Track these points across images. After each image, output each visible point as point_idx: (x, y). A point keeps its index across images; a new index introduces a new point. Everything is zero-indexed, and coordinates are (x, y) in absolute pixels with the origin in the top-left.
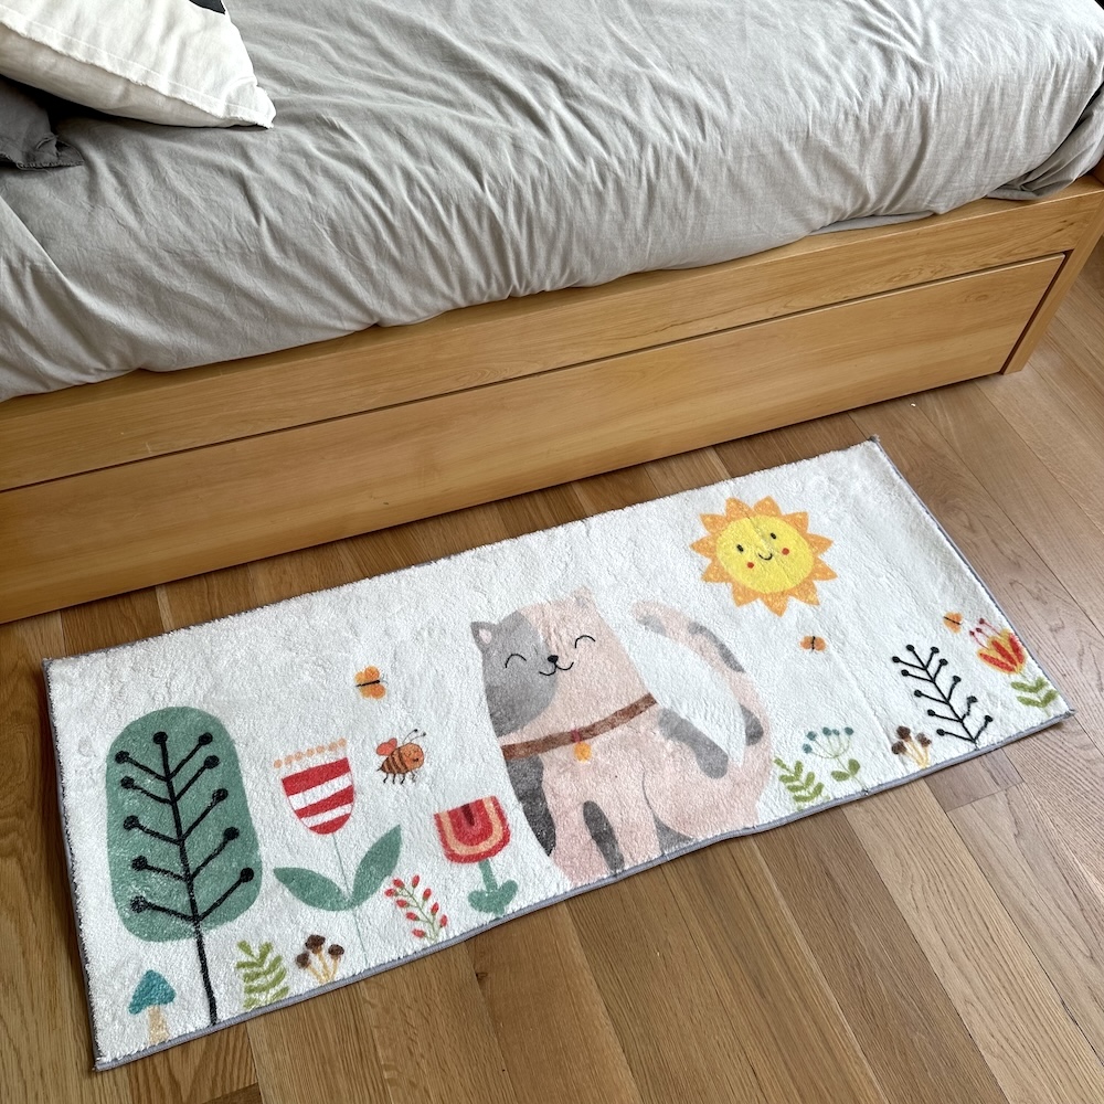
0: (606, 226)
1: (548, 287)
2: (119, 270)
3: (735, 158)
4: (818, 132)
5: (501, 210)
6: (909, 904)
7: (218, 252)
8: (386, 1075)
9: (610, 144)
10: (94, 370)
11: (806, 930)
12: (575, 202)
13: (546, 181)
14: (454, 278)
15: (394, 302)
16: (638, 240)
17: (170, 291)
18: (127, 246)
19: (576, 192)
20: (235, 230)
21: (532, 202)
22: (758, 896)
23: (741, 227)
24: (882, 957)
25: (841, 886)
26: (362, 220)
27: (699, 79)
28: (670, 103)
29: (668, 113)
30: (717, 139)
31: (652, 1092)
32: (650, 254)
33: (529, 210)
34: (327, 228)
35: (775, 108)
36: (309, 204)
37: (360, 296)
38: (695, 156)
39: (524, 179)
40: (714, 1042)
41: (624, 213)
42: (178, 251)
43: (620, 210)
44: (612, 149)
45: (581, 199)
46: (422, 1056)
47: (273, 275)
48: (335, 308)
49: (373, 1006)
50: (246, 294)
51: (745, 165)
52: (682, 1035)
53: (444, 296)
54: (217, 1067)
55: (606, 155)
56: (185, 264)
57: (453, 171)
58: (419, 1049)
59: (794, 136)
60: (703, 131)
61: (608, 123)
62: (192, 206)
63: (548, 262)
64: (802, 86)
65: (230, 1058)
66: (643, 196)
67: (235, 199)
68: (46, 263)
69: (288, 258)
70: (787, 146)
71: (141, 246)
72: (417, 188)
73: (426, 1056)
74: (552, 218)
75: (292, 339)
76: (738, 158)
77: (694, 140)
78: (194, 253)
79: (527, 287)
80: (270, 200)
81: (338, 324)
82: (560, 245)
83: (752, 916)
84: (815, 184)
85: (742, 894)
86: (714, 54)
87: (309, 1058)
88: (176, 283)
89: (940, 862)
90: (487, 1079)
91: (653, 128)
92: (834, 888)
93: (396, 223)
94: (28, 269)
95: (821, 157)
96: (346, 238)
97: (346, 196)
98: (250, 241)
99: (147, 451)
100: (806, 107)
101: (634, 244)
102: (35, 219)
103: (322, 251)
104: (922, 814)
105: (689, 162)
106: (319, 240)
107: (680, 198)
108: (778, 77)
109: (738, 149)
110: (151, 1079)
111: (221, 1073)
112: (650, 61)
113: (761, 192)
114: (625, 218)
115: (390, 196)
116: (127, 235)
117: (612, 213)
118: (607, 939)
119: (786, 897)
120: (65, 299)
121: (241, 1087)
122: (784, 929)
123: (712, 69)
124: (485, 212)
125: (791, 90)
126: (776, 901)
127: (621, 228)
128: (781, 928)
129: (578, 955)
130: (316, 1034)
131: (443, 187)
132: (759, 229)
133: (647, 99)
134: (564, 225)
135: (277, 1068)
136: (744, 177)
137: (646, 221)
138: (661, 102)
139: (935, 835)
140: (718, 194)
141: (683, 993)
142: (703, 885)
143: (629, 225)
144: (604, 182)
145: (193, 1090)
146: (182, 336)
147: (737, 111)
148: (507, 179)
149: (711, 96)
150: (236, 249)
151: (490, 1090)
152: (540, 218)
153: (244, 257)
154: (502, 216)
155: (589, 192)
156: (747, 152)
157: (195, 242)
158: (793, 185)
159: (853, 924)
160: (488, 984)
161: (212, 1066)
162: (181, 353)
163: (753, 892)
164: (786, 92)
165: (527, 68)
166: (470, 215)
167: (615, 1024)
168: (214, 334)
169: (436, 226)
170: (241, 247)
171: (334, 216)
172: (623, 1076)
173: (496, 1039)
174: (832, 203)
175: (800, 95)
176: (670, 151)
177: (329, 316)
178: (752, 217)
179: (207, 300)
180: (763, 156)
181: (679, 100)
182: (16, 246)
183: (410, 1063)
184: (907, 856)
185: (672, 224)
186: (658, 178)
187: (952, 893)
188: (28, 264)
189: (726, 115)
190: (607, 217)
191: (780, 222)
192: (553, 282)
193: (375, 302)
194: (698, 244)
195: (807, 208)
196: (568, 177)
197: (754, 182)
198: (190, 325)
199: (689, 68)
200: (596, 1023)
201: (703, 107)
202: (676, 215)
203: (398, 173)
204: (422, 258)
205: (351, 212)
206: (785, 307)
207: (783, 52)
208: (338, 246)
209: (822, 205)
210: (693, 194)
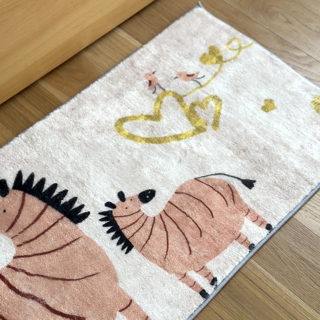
119: (285, 284)
128: (291, 304)
163: (265, 290)
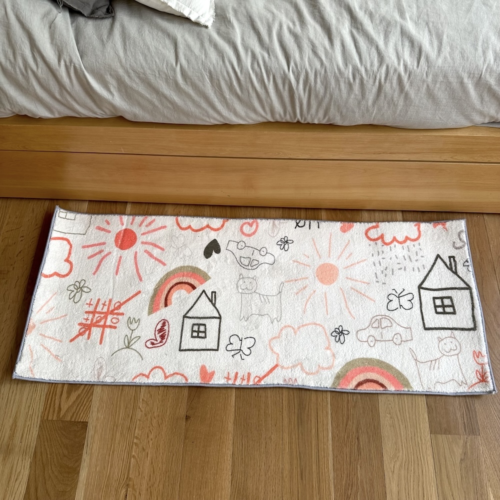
0: (351, 100)
1: (316, 122)
2: (111, 75)
3: (433, 81)
4: (488, 76)
5: (296, 82)
6: (390, 468)
7: (155, 76)
8: (135, 441)
9: (363, 59)
10: (99, 114)
11: (335, 459)
12: (336, 85)
13: (323, 72)
14: (267, 109)
15: (236, 113)
16: (368, 110)
17: (131, 88)
18: (116, 66)
19: (337, 81)
20: (165, 67)
21: (313, 81)
22: (321, 435)
23: (429, 116)
24: (365, 487)
25: (362, 446)
26: (225, 74)
27: (430, 31)
28: (407, 44)
29: (403, 48)
30: (424, 69)
31: (236, 496)
32: (374, 118)
33: (310, 85)
34: (208, 74)
35: (466, 58)
36: (202, 61)
37: (219, 108)
38: (409, 75)
39: (311, 69)
40: (271, 489)
41: (362, 96)
42: (137, 71)
43: (360, 94)
44: (364, 63)
45: (339, 85)
46: (152, 440)
47: (179, 91)
48: (206, 112)
49: (141, 411)
50: (165, 97)
51: (438, 85)
52: (259, 480)
53: (262, 116)
54: (76, 410)
55: (359, 65)
56: (139, 77)
57: (276, 57)
58: (151, 436)
59: (472, 76)
60: (418, 63)
61: (368, 47)
62: (149, 51)
63: (317, 111)
64: (487, 48)
65: (82, 408)
66: (375, 90)
67: (170, 52)
68: (80, 66)
69: (187, 85)
70: (466, 80)
71: (122, 66)
72: (256, 63)
73: (153, 441)
74: (322, 91)
75: (185, 121)
76: (435, 81)
77: (411, 67)
78: (144, 74)
79: (305, 120)
80: (185, 55)
81: (208, 120)
82: (324, 105)
83: (314, 443)
84: (479, 103)
85: (313, 431)
86: (446, 18)
87: (110, 421)
88: (134, 85)
89: (415, 456)
90: (172, 460)
91: (391, 55)
92: (358, 446)
93: (242, 78)
94: (72, 67)
95: (486, 90)
96: (216, 81)
97: (221, 60)
98: (170, 73)
99: (122, 151)
100: (485, 60)
101: (365, 112)
102: (82, 42)
103: (203, 85)
104: (418, 430)
105: (405, 78)
106: (203, 79)
107: (396, 94)
108: (476, 39)
109: (435, 76)
110: (52, 403)
111: (77, 412)
112: (407, 16)
113: (445, 101)
114: (362, 99)
115: (242, 65)
116: (117, 59)
117: (356, 95)
118: (245, 425)
120: (86, 83)
121: (82, 421)
122: (325, 454)
123: (440, 27)
124: (287, 82)
125: (480, 49)
126: (328, 440)
127: (359, 103)
129: (230, 426)
130: (116, 413)
131: (269, 65)
132: (440, 118)
133: (395, 37)
134: (328, 95)
135: (97, 419)
136: (436, 92)
137: (374, 102)
138: (402, 41)
139: (420, 442)
140: (419, 97)
141: (268, 462)
142: (298, 420)
143: (363, 103)
144: (354, 78)
145: (65, 414)
146: (136, 108)
147: (442, 55)
148: (303, 68)
149: (431, 43)
150: (164, 76)
151: (172, 465)
152: (315, 90)
153: (167, 81)
154: (296, 85)
155: (345, 82)
156: (441, 79)
157: (146, 69)
158: (465, 101)
159: (359, 467)
160: (189, 422)
161: (75, 408)
162: (135, 115)
164: (476, 49)
165: (341, 6)
166: (279, 82)
167: (233, 462)
168: (150, 111)
169: (261, 83)
170: (166, 75)
171: (212, 69)
172: (227, 484)
173: (182, 446)
174: (488, 114)
175: (484, 53)
176: (395, 70)
177: (203, 115)
178: (437, 112)
179: (148, 96)
180: (450, 83)
181: (412, 42)
182: (69, 55)
183: (146, 440)
184: (400, 446)
185: (389, 107)
186: (385, 83)
187: (414, 473)
188: (73, 64)
189: (435, 56)
190: (352, 96)
191: (455, 118)
192: (319, 120)
193: (226, 112)
194: (402, 119)
195: (472, 114)
196: (335, 73)
197: (442, 95)
198: (139, 105)
199: (427, 24)
200: (226, 458)
201: (424, 48)
202: (392, 103)
203: (250, 53)
204: (252, 97)
205: (221, 69)
206: (452, 158)
207: (487, 24)
208: (212, 84)
209: (481, 113)
210: (404, 94)
